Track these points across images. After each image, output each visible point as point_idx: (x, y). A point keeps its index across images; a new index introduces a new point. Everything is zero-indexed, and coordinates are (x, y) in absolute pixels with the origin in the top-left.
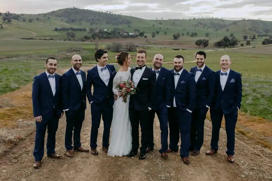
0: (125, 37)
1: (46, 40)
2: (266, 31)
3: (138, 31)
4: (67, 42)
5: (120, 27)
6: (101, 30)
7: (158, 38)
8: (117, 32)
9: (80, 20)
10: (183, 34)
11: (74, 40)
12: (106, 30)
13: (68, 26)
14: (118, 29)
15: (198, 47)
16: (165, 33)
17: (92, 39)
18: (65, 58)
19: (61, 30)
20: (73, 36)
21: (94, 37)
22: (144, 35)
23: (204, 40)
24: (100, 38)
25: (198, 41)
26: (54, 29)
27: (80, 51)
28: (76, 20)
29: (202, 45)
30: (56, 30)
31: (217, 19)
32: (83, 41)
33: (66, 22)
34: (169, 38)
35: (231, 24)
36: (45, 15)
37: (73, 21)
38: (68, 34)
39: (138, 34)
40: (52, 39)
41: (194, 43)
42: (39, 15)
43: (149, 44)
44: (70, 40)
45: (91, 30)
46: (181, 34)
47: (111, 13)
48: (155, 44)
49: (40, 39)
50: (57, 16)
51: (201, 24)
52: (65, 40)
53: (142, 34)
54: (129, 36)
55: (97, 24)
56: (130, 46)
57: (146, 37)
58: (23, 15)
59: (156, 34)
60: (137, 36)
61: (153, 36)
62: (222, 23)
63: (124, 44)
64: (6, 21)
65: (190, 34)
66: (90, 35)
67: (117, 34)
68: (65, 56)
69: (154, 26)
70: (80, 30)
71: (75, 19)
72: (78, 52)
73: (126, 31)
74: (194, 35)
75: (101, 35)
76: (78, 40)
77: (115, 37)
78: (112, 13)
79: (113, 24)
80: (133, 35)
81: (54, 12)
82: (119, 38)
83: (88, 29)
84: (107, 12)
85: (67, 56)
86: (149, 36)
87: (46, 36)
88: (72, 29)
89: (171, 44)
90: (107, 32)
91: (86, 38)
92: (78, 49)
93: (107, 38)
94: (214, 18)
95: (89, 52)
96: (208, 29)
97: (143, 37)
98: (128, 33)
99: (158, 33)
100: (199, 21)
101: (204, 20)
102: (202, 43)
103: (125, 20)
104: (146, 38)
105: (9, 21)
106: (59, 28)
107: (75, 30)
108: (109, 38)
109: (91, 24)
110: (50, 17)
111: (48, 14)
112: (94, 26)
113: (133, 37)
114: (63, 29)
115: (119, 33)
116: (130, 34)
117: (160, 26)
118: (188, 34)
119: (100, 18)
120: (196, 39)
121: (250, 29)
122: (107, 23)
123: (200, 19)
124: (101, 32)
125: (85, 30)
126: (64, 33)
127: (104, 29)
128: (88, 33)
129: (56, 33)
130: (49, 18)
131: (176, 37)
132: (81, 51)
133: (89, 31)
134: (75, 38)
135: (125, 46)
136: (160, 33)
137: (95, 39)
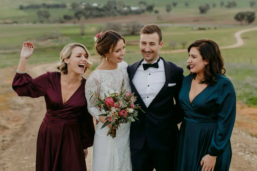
0: (126, 14)
1: (7, 23)
3: (145, 3)
4: (38, 25)
6: (88, 4)
7: (175, 13)
8: (113, 7)
10: (214, 6)
11: (49, 22)
12: (95, 5)
14: (114, 2)
15: (239, 23)
16: (187, 5)
17: (76, 20)
19: (28, 7)
20: (47, 16)
21: (79, 15)
22: (155, 9)
23: (248, 12)
24: (87, 17)
25: (239, 14)
26: (18, 7)
27: (57, 38)
29: (244, 19)
30: (21, 8)
32: (62, 22)
34: (194, 11)
38: (40, 14)
39: (144, 7)
40: (16, 22)
41: (232, 18)
43: (163, 23)
44: (42, 22)
45: (74, 6)
46: (211, 6)
48: (172, 22)
52: (34, 23)
53: (150, 8)
54: (130, 13)
56: (134, 27)
57: (157, 12)
59: (172, 7)
60: (143, 11)
61: (168, 10)
63: (124, 25)
65: (226, 3)
66: (72, 14)
67: (113, 10)
70: (57, 6)
72: (56, 40)
73: (126, 4)
74: (231, 5)
75: (88, 13)
76: (55, 22)
77: (109, 15)
80: (138, 10)
82: (115, 15)
83: (69, 5)
86: (162, 11)
87: (6, 19)
88: (44, 5)
89: (196, 20)
90: (97, 9)
91: (67, 18)
92: (55, 36)
93: (97, 16)
97: (153, 13)
98: (129, 7)
99: (175, 4)
104: (158, 14)
106: (25, 5)
107: (48, 7)
108: (101, 16)
113: (137, 13)
114: (31, 7)
115: (115, 8)
116: (133, 8)
118: (222, 4)
120: (235, 11)
124: (89, 8)
125: (64, 6)
126: (33, 13)
127: (93, 3)
129: (22, 13)
131: (203, 11)
132: (60, 38)
133: (71, 8)
134: (50, 19)
135: (126, 27)
136: (178, 5)
137: (79, 18)
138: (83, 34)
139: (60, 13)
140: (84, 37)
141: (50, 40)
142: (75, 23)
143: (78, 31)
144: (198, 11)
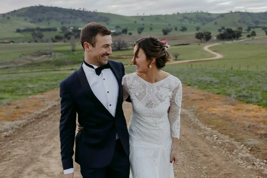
1: (4, 43)
2: (255, 22)
3: (120, 27)
4: (33, 44)
6: (75, 28)
9: (48, 19)
11: (42, 41)
13: (34, 26)
15: (200, 40)
16: (151, 29)
17: (66, 39)
18: (30, 64)
19: (24, 31)
20: (41, 37)
21: (69, 36)
22: (128, 32)
23: (206, 32)
24: (75, 37)
26: (15, 30)
27: (51, 54)
28: (44, 19)
29: (203, 38)
30: (18, 31)
31: (202, 13)
32: (54, 42)
33: (31, 22)
35: (218, 17)
37: (40, 20)
38: (34, 35)
40: (13, 42)
44: (36, 41)
45: (64, 29)
47: (85, 10)
50: (19, 15)
51: (186, 18)
52: (30, 42)
53: (125, 31)
55: (69, 23)
57: (130, 34)
60: (120, 33)
61: (139, 33)
62: (208, 17)
65: (179, 28)
66: (62, 35)
68: (30, 62)
69: (135, 22)
70: (49, 30)
71: (41, 18)
72: (49, 55)
74: (184, 29)
76: (47, 41)
78: (86, 10)
80: (115, 32)
81: (15, 11)
83: (59, 29)
84: (80, 9)
85: (32, 61)
86: (135, 33)
87: (4, 39)
88: (38, 29)
91: (58, 38)
92: (48, 52)
94: (199, 12)
95: (65, 54)
97: (128, 35)
100: (184, 16)
101: (189, 14)
102: (204, 36)
103: (101, 17)
104: (131, 36)
106: (22, 29)
107: (43, 30)
109: (62, 23)
110: (11, 17)
111: (9, 13)
112: (66, 25)
114: (27, 30)
117: (141, 22)
118: (176, 29)
121: (239, 21)
123: (185, 14)
125: (55, 30)
126: (29, 35)
127: (78, 28)
128: (60, 32)
129: (18, 35)
130: (8, 18)
131: (165, 33)
132: (53, 54)
133: (61, 31)
134: (43, 39)
137: (69, 39)
138: (74, 51)
139: (53, 35)
140: (75, 53)
141: (44, 56)
142: (65, 42)
143: (69, 48)
144: (162, 33)
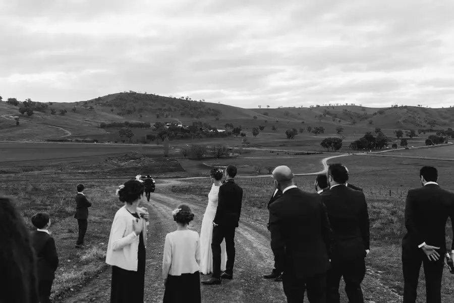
0: (211, 136)
1: (86, 141)
2: (429, 123)
3: (231, 126)
4: (120, 144)
5: (203, 120)
6: (173, 125)
7: (261, 137)
8: (199, 128)
9: (141, 110)
10: (302, 131)
11: (131, 142)
12: (181, 125)
13: (121, 119)
14: (201, 123)
15: (326, 149)
16: (274, 129)
17: (160, 140)
18: (117, 170)
19: (110, 126)
20: (130, 136)
21: (163, 136)
22: (241, 132)
23: (335, 139)
24: (171, 138)
25: (326, 140)
26: (99, 125)
28: (135, 110)
29: (331, 146)
30: (103, 126)
31: (353, 107)
32: (145, 143)
33: (119, 114)
34: (281, 136)
35: (375, 114)
36: (86, 103)
37: (129, 112)
38: (122, 132)
39: (231, 130)
40: (97, 141)
41: (319, 144)
42: (77, 103)
43: (249, 147)
44: (124, 142)
45: (158, 126)
46: (298, 130)
47: (188, 100)
48: (259, 146)
49: (77, 141)
50: (104, 105)
51: (328, 113)
52: (116, 142)
53: (237, 131)
54: (218, 135)
55: (167, 116)
56: (219, 150)
57: (243, 135)
58: (51, 103)
59: (259, 130)
60: (229, 134)
61: (255, 134)
62: (362, 113)
63: (209, 147)
64: (25, 113)
65: (313, 129)
66: (155, 134)
67: (199, 132)
68: (116, 167)
69: (255, 117)
70: (141, 126)
71: (132, 109)
72: (138, 160)
73: (212, 126)
74: (319, 131)
76: (138, 142)
77: (195, 137)
78: (190, 99)
79: (192, 116)
80: (224, 132)
81: (100, 98)
82: (201, 137)
83: (152, 125)
84: (183, 98)
85: (119, 166)
86: (249, 134)
87: (87, 136)
88: (127, 124)
89: (283, 145)
90: (182, 129)
91: (150, 138)
92: (137, 156)
93: (182, 138)
94: (348, 105)
95: (155, 160)
96: (340, 121)
97: (239, 136)
98: (215, 129)
99: (262, 128)
100: (325, 111)
101: (333, 107)
102: (332, 144)
103: (210, 109)
104: (244, 137)
105: (30, 114)
106: (107, 123)
107: (131, 125)
108: (186, 137)
109: (158, 117)
110: (94, 107)
111: (91, 101)
112: (161, 120)
113: (223, 135)
114: (113, 125)
115: (201, 129)
116: (219, 131)
117: (264, 118)
118: (309, 129)
119: (172, 108)
120: (323, 137)
121: (404, 121)
122: (182, 115)
123: (328, 107)
124: (174, 129)
125: (148, 126)
126: (116, 131)
127: (177, 124)
128: (154, 130)
129: (103, 131)
130: (91, 108)
131: (290, 135)
132: (142, 159)
133: (155, 128)
134: (132, 138)
135: (211, 150)
136: (265, 129)
137: (163, 139)
138: (166, 156)
139: (145, 132)
141: (132, 161)
142: (158, 143)
143: (162, 152)
144: (285, 136)
